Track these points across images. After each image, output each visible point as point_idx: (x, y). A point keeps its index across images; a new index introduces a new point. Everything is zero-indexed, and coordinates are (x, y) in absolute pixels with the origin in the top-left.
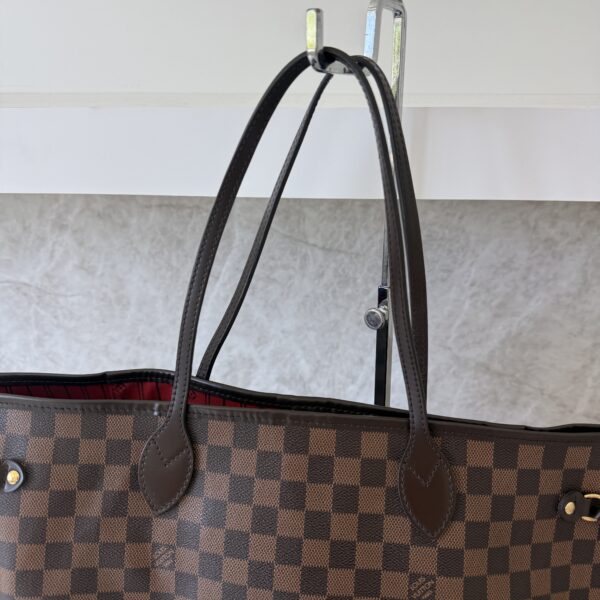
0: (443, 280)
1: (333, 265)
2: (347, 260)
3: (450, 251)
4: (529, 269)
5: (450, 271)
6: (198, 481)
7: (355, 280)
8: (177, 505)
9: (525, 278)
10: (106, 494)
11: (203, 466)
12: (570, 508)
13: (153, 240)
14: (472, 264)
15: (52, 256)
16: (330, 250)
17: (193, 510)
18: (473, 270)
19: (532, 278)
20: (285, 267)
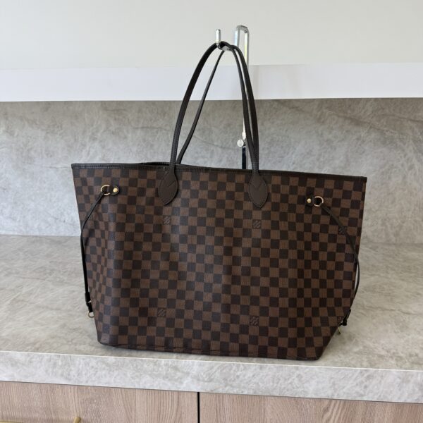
0: (280, 162)
1: (226, 155)
2: (233, 153)
3: (282, 147)
4: (320, 155)
5: (282, 157)
6: (179, 193)
7: (237, 163)
8: (171, 202)
9: (318, 160)
10: (147, 198)
11: (181, 188)
12: (309, 200)
13: (139, 145)
14: (293, 153)
15: (88, 154)
16: (224, 148)
17: (177, 203)
18: (294, 156)
19: (322, 159)
20: (203, 157)
